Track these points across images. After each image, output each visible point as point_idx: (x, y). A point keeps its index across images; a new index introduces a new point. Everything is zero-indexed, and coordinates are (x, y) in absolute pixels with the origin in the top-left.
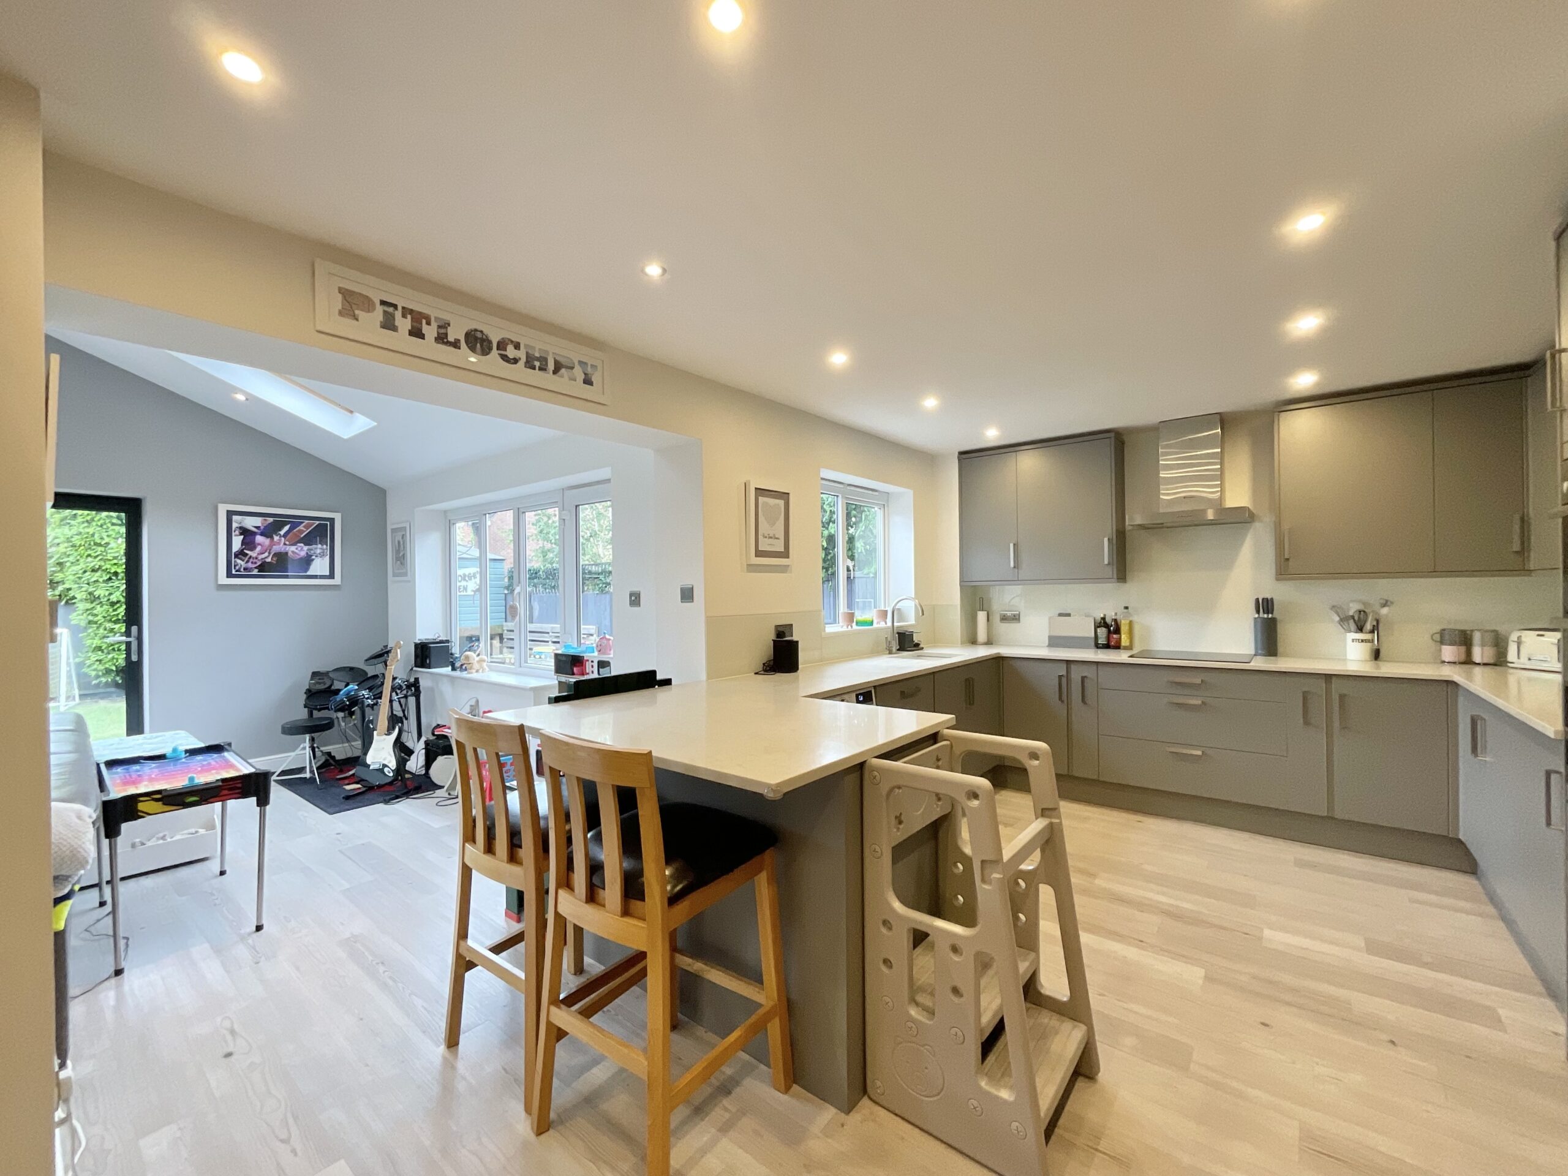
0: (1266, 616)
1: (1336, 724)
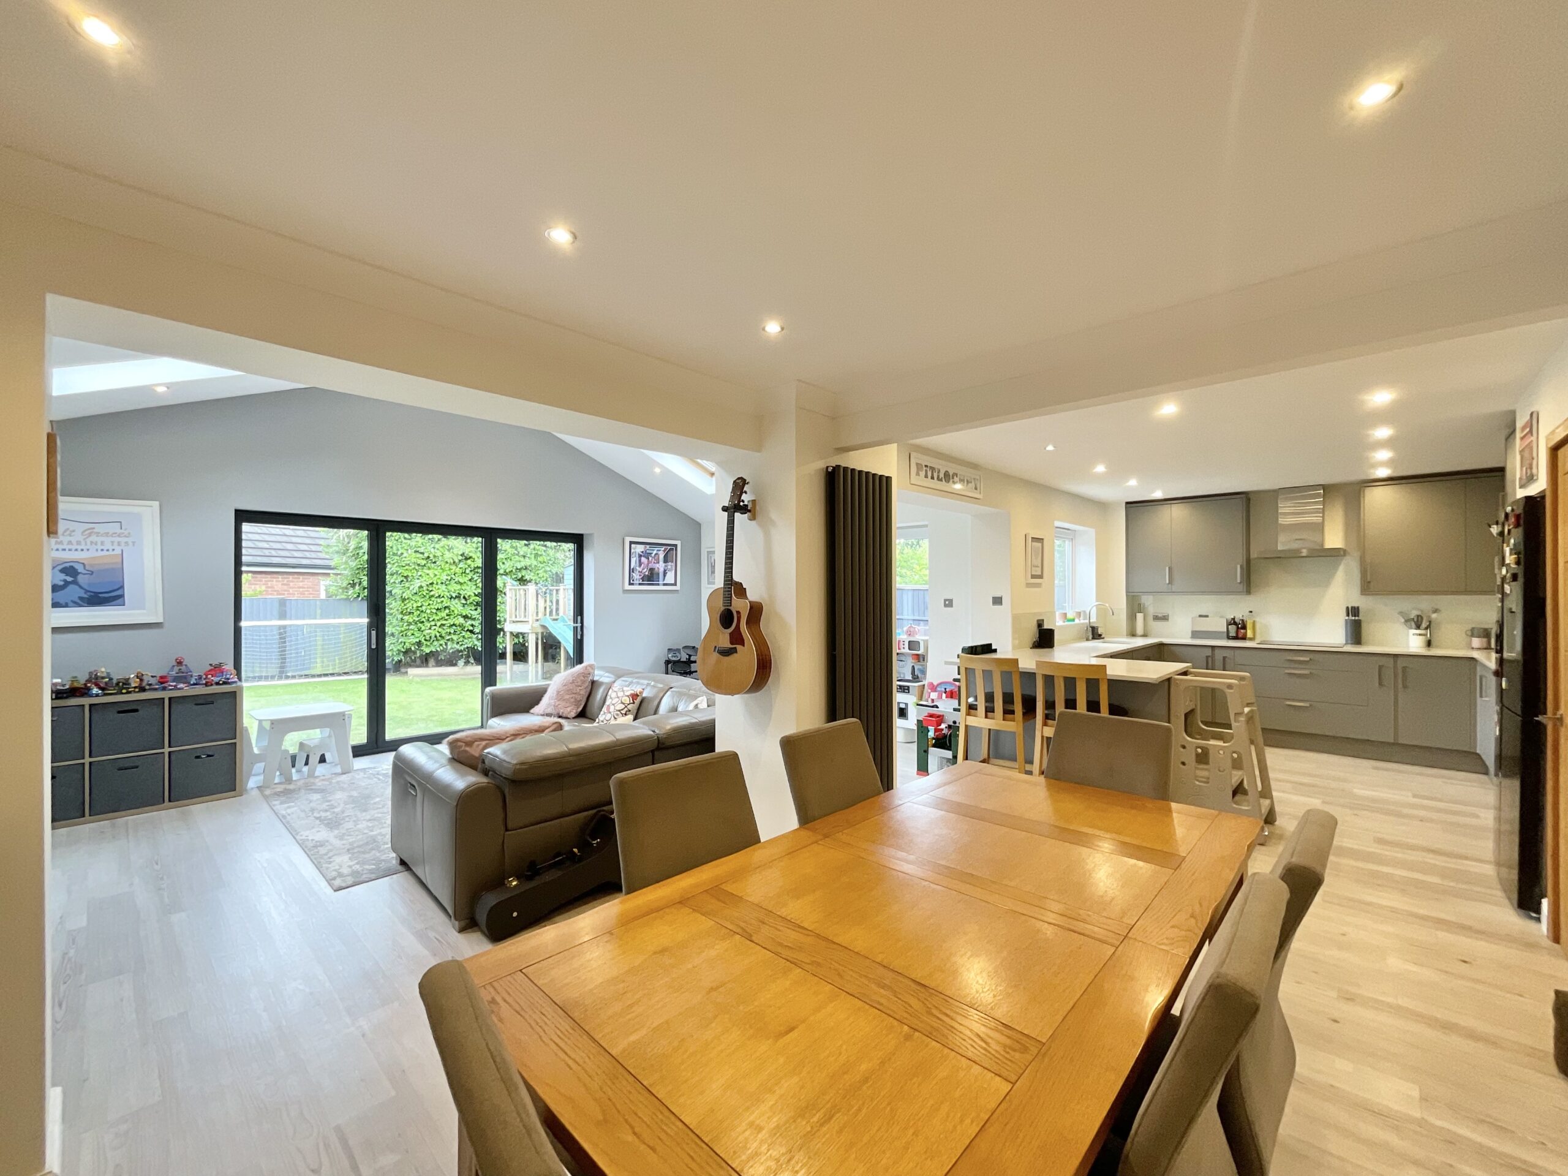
0: (1353, 618)
1: (1400, 686)
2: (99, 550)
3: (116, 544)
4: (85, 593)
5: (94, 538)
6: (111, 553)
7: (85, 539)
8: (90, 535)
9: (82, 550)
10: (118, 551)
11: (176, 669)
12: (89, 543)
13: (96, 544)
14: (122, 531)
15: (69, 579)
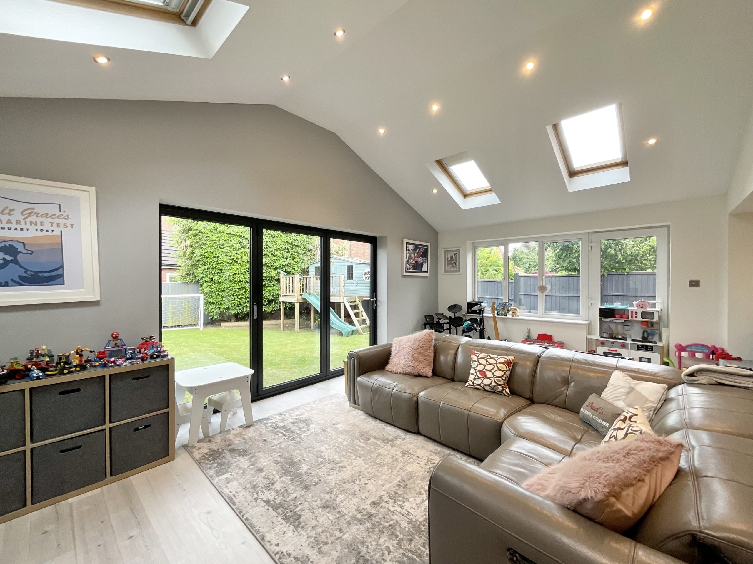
2: (39, 230)
3: (55, 225)
4: (25, 272)
5: (33, 218)
6: (50, 233)
7: (24, 219)
8: (30, 215)
9: (22, 229)
10: (57, 232)
11: (113, 343)
12: (28, 223)
13: (36, 224)
14: (62, 213)
15: (9, 258)
